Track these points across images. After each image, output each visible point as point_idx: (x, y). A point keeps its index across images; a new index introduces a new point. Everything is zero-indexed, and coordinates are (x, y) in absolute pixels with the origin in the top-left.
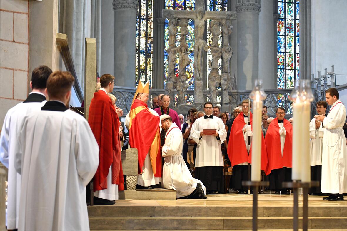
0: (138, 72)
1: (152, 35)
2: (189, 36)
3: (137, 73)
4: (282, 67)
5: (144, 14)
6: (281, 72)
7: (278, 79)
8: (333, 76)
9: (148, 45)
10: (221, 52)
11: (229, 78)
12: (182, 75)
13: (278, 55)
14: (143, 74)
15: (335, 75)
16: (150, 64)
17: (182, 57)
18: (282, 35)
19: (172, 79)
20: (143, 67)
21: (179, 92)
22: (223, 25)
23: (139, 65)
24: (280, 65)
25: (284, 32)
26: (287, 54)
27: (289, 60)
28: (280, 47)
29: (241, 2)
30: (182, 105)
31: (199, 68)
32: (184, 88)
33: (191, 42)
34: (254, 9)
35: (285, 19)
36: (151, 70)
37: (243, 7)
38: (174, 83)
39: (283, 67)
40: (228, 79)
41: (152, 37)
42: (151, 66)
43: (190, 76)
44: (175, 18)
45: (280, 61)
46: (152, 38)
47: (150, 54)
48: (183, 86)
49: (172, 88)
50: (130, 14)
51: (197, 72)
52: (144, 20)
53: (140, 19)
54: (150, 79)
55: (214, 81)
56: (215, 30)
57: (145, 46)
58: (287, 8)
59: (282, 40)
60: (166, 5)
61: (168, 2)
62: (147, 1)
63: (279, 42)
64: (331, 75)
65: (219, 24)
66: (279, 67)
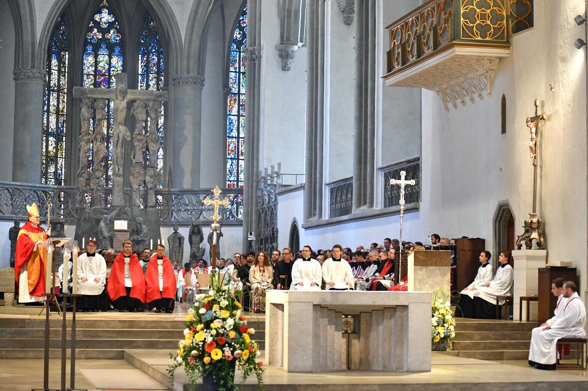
0: (46, 160)
1: (65, 111)
3: (44, 162)
4: (233, 157)
5: (55, 84)
6: (232, 163)
7: (228, 172)
8: (280, 175)
9: (60, 126)
10: (146, 142)
11: (156, 174)
12: (98, 170)
13: (228, 140)
14: (52, 163)
15: (282, 174)
16: (61, 149)
17: (97, 148)
18: (235, 115)
19: (84, 175)
20: (53, 153)
21: (93, 191)
22: (150, 107)
23: (47, 151)
24: (230, 154)
25: (237, 110)
26: (240, 139)
27: (243, 148)
28: (232, 130)
29: (179, 74)
30: (96, 208)
31: (118, 160)
32: (100, 186)
34: (195, 83)
35: (239, 93)
36: (62, 158)
37: (181, 80)
38: (87, 180)
39: (235, 156)
41: (65, 114)
42: (62, 153)
44: (90, 98)
45: (231, 149)
46: (65, 116)
47: (63, 136)
48: (98, 184)
49: (84, 186)
50: (36, 87)
51: (116, 166)
52: (54, 92)
53: (49, 90)
54: (61, 170)
55: (137, 178)
56: (139, 114)
57: (55, 126)
58: (241, 80)
59: (234, 121)
60: (85, 72)
61: (87, 68)
62: (59, 66)
63: (230, 124)
64: (277, 174)
65: (145, 107)
66: (230, 157)
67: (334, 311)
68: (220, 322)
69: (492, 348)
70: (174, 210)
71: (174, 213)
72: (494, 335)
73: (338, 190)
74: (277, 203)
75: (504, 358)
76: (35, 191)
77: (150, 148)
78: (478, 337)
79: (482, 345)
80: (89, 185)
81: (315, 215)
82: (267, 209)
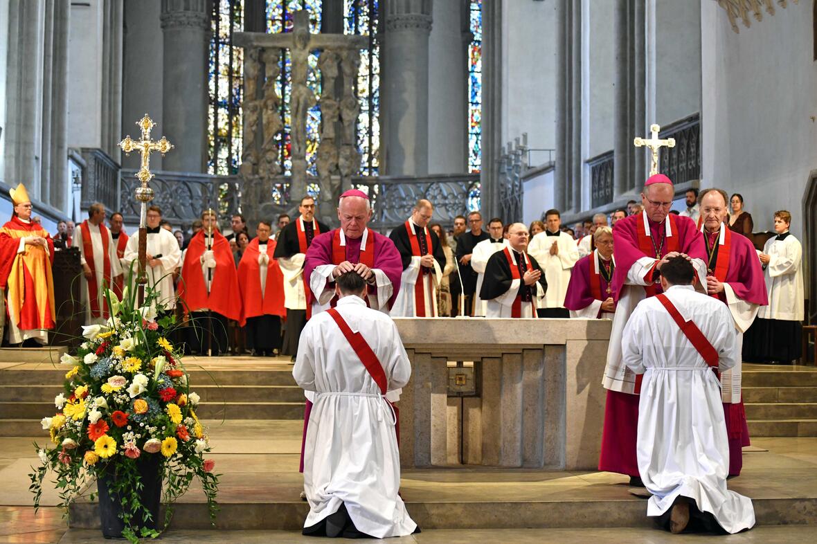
0: (215, 141)
1: (242, 72)
2: (312, 74)
3: (213, 144)
4: (479, 131)
5: (226, 35)
6: (478, 139)
7: (471, 152)
8: (526, 151)
9: (234, 91)
10: (339, 108)
11: (354, 154)
12: (269, 150)
13: (470, 108)
14: (223, 146)
15: (529, 150)
16: (237, 126)
17: (268, 118)
18: (480, 72)
19: (250, 158)
20: (225, 131)
22: (343, 58)
23: (216, 129)
24: (475, 127)
28: (476, 94)
29: (395, 13)
30: (268, 205)
31: (299, 136)
32: (272, 173)
33: (314, 85)
34: (418, 26)
36: (239, 138)
37: (398, 22)
38: (254, 164)
40: (351, 156)
41: (242, 76)
42: (238, 131)
43: (313, 147)
44: (256, 47)
45: (475, 120)
46: (242, 79)
47: (238, 107)
48: (269, 170)
49: (250, 174)
50: (192, 36)
51: (296, 144)
52: (225, 46)
53: (217, 43)
54: (238, 155)
55: (326, 160)
57: (227, 93)
59: (479, 81)
60: (269, 16)
61: (271, 11)
62: (231, 9)
63: (474, 84)
64: (522, 150)
65: (337, 58)
66: (474, 131)
67: (430, 356)
68: (120, 380)
69: (777, 416)
70: (384, 207)
71: (385, 211)
72: (784, 393)
73: (601, 169)
74: (523, 193)
75: (800, 433)
76: (184, 183)
77: (344, 117)
78: (757, 397)
79: (763, 411)
80: (257, 173)
81: (570, 208)
82: (511, 202)
